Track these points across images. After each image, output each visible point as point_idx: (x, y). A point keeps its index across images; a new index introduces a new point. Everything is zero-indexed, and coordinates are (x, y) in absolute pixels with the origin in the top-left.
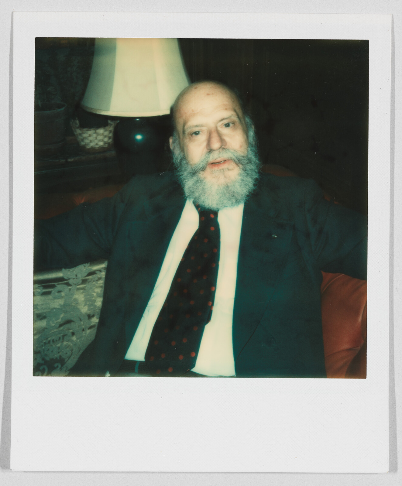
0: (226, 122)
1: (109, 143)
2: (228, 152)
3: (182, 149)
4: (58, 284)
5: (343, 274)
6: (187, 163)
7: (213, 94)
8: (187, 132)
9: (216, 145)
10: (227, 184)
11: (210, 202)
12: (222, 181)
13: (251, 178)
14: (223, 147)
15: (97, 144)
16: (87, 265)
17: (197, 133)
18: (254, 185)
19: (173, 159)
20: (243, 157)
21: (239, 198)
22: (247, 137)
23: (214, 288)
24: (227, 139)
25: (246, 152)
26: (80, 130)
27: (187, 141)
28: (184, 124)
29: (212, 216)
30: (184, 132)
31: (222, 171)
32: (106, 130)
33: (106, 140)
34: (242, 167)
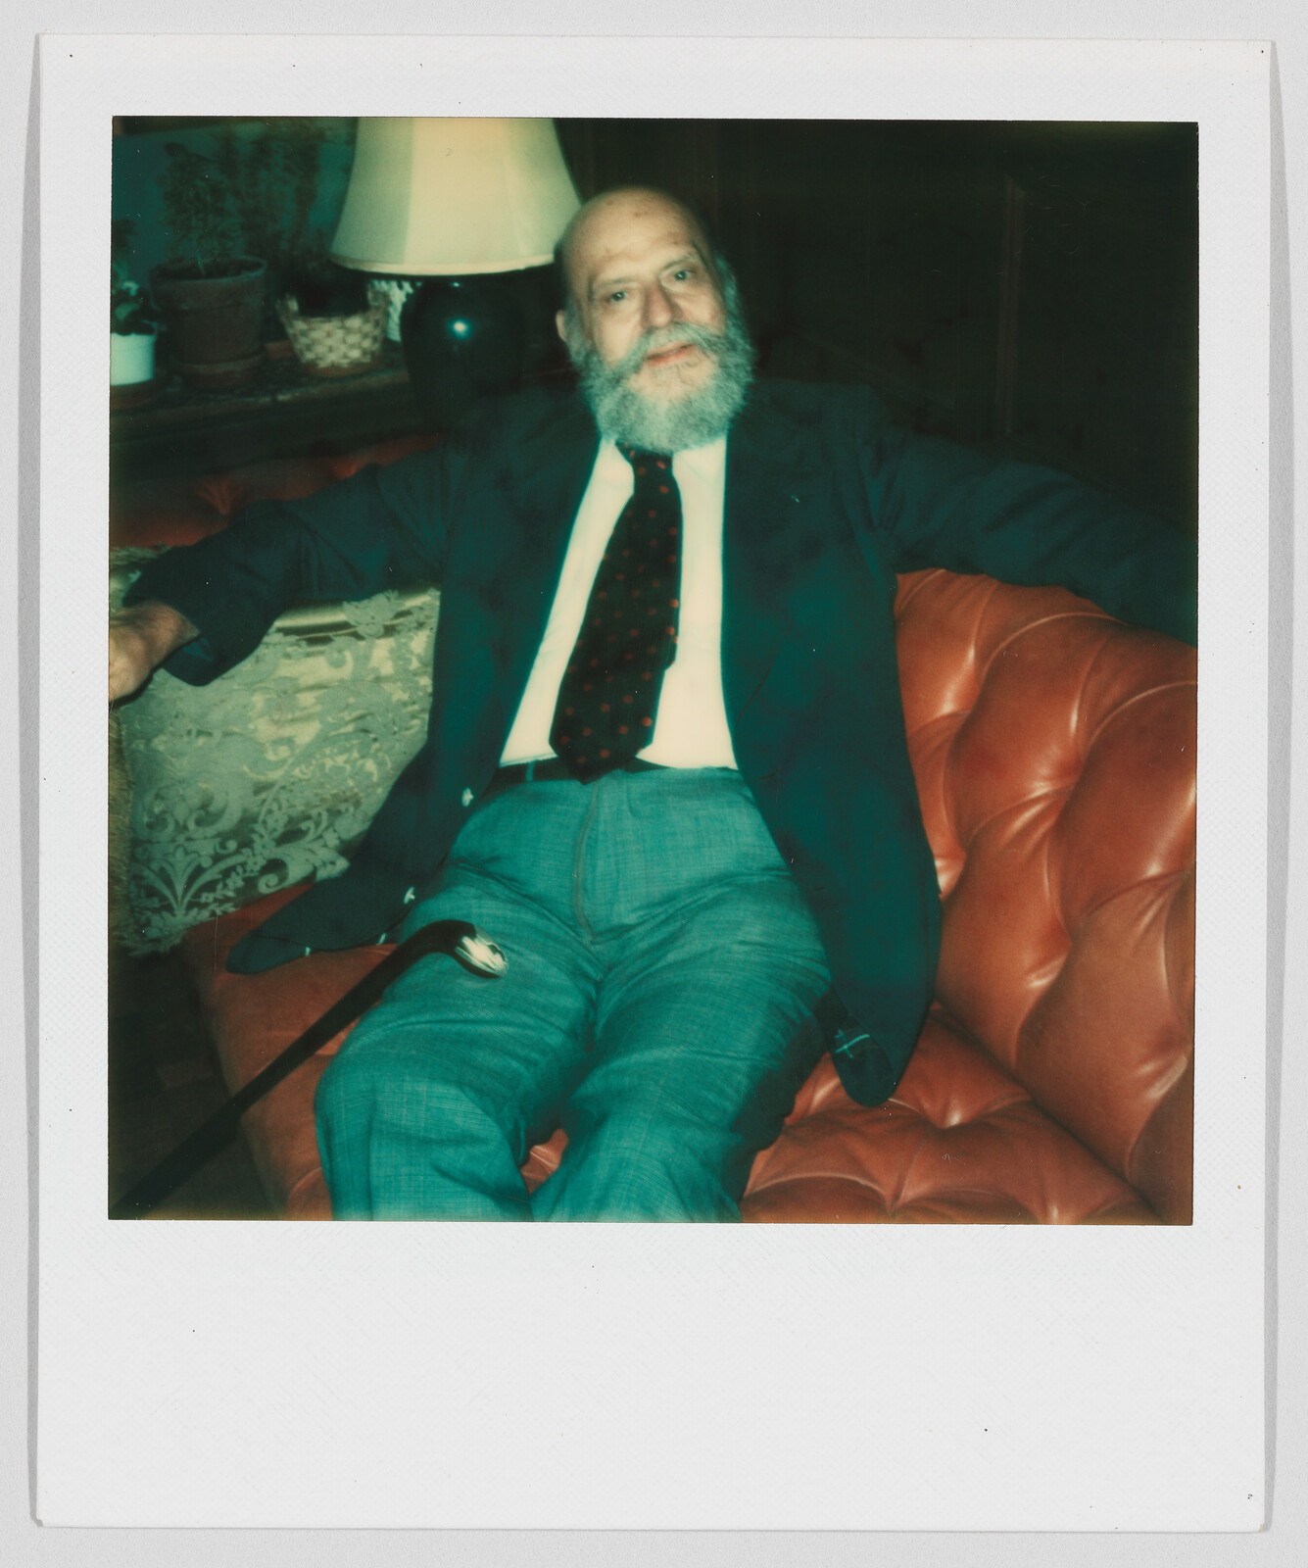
0: (677, 269)
1: (373, 353)
2: (687, 329)
3: (589, 333)
4: (337, 636)
5: (942, 571)
6: (600, 362)
7: (646, 213)
8: (597, 296)
9: (661, 317)
10: (689, 398)
11: (655, 435)
12: (678, 390)
13: (737, 382)
14: (676, 320)
15: (345, 356)
16: (393, 595)
17: (617, 297)
18: (745, 397)
19: (569, 356)
20: (719, 337)
21: (715, 423)
22: (724, 297)
23: (676, 602)
24: (682, 303)
25: (723, 328)
26: (305, 321)
27: (597, 314)
28: (592, 279)
29: (662, 466)
30: (591, 294)
31: (675, 370)
32: (367, 321)
33: (367, 344)
34: (714, 357)
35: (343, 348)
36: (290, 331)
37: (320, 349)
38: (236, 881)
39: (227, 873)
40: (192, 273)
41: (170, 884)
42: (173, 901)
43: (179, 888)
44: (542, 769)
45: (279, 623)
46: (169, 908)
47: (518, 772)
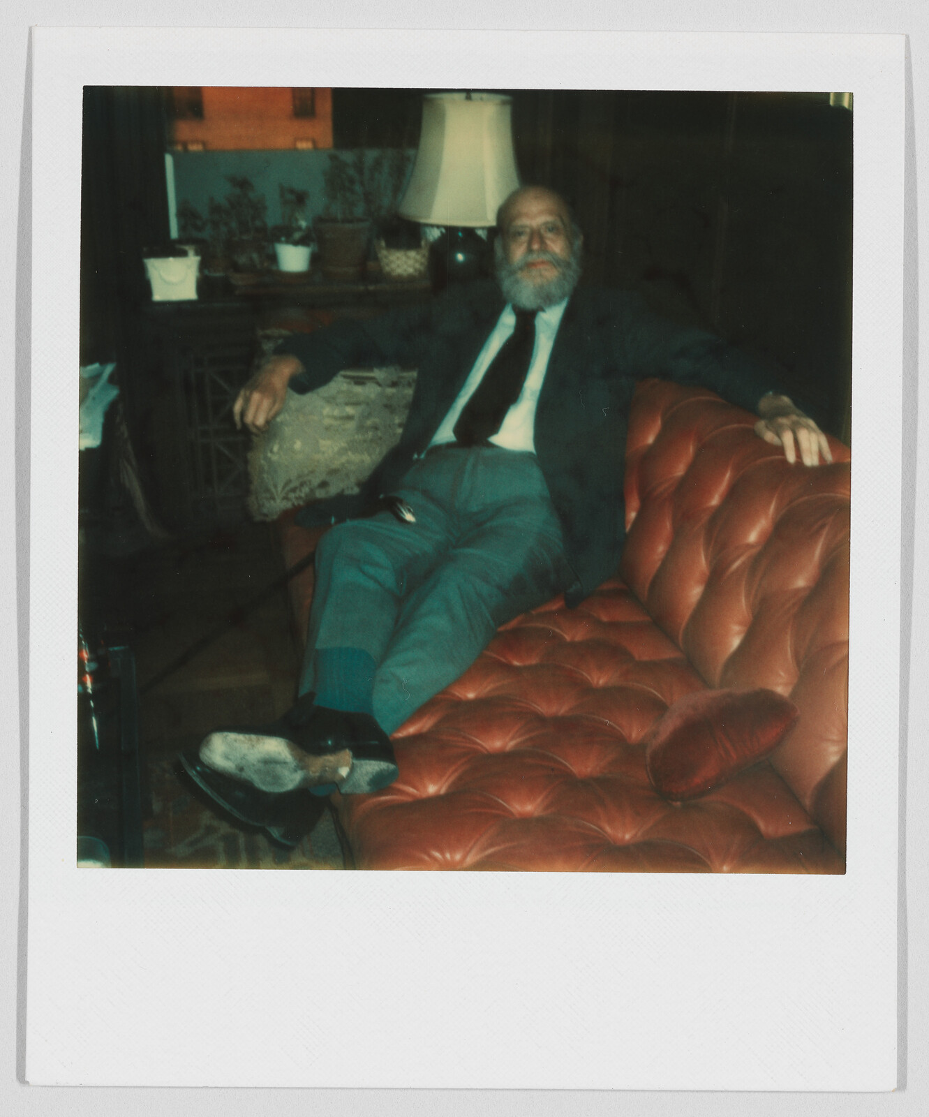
0: (550, 226)
1: (420, 271)
2: (548, 254)
7: (540, 198)
8: (510, 232)
9: (536, 246)
10: (543, 284)
12: (538, 280)
13: (568, 282)
14: (544, 249)
15: (406, 271)
17: (519, 234)
20: (562, 260)
24: (548, 242)
25: (566, 257)
26: (388, 251)
27: (509, 241)
28: (509, 224)
30: (508, 231)
31: (539, 271)
32: (418, 253)
33: (418, 266)
34: (560, 270)
35: (405, 267)
36: (379, 255)
37: (393, 266)
38: (306, 490)
39: (302, 484)
40: (334, 220)
41: (275, 486)
42: (275, 494)
43: (280, 489)
44: (449, 446)
45: (342, 373)
46: (274, 499)
47: (439, 448)
